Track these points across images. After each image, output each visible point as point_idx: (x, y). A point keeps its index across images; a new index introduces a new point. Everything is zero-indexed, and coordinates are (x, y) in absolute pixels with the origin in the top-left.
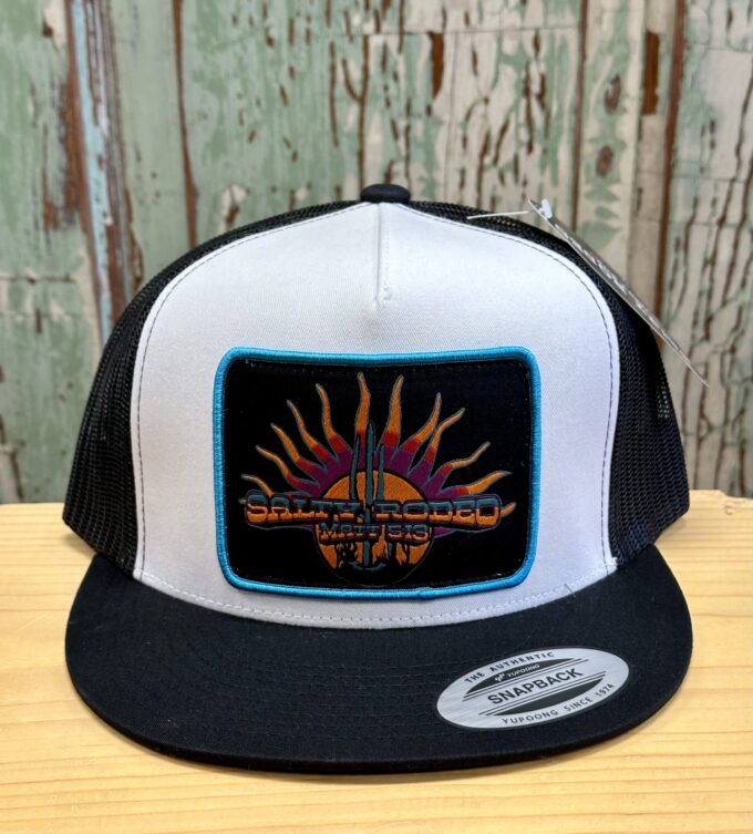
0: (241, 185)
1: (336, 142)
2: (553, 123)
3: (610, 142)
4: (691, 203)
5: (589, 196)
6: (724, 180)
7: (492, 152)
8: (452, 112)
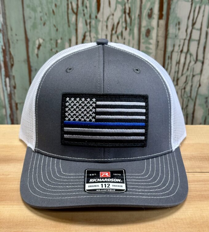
0: (42, 38)
1: (69, 26)
2: (133, 21)
3: (149, 27)
4: (173, 46)
5: (143, 43)
6: (182, 39)
7: (115, 29)
8: (103, 18)
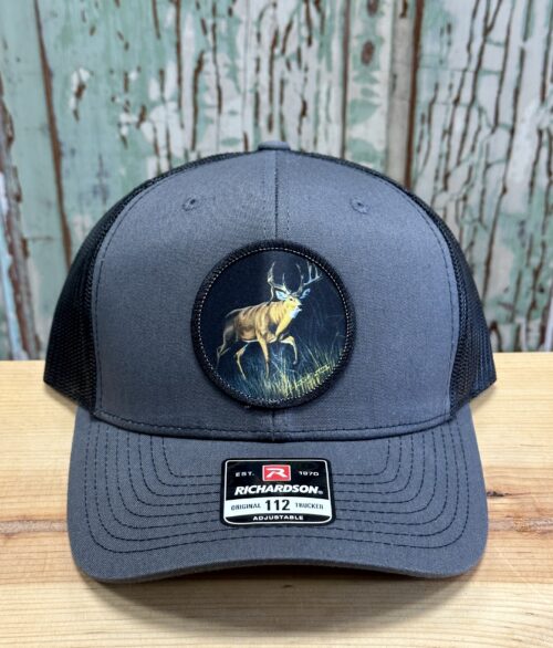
0: (86, 69)
1: (158, 36)
2: (327, 23)
3: (373, 39)
4: (433, 87)
5: (356, 79)
6: (458, 70)
7: (280, 44)
8: (248, 12)
